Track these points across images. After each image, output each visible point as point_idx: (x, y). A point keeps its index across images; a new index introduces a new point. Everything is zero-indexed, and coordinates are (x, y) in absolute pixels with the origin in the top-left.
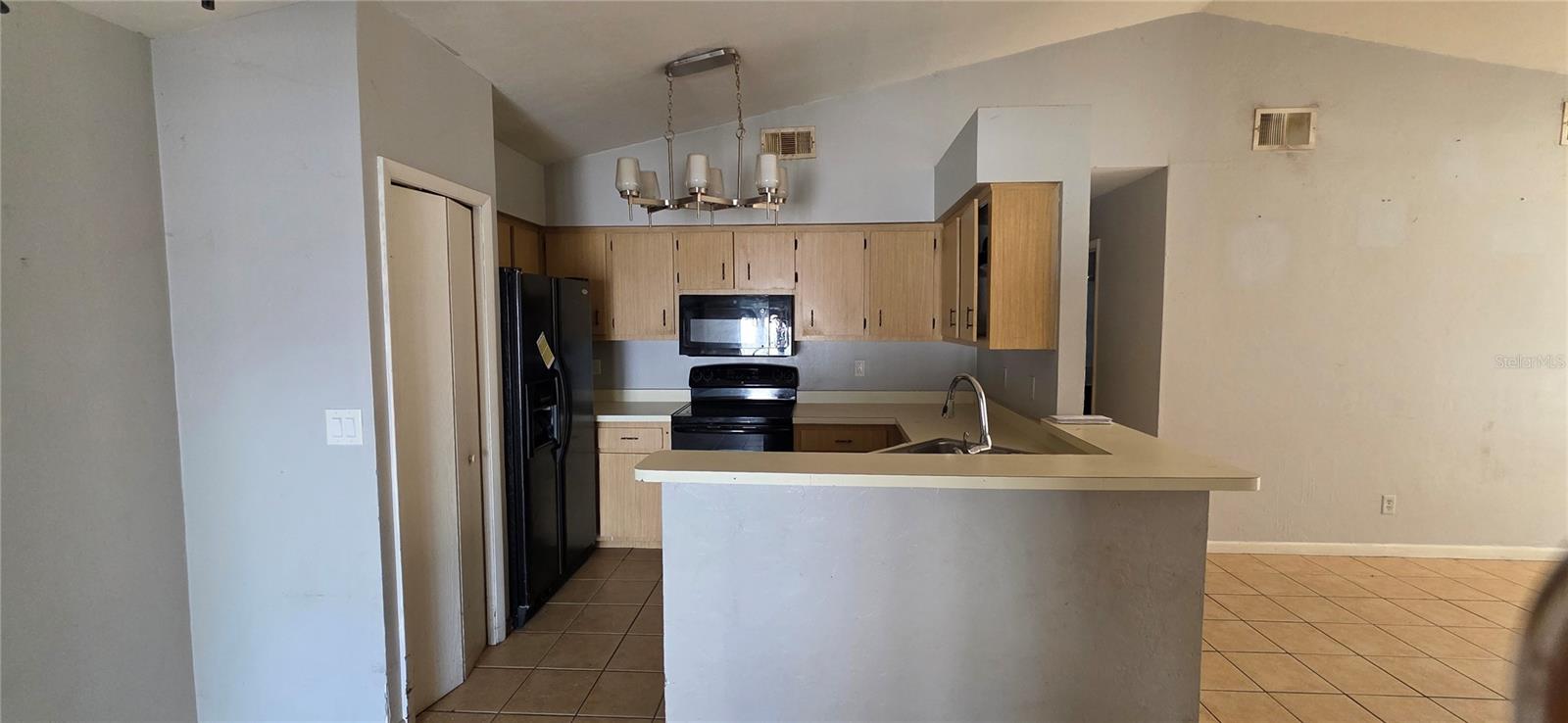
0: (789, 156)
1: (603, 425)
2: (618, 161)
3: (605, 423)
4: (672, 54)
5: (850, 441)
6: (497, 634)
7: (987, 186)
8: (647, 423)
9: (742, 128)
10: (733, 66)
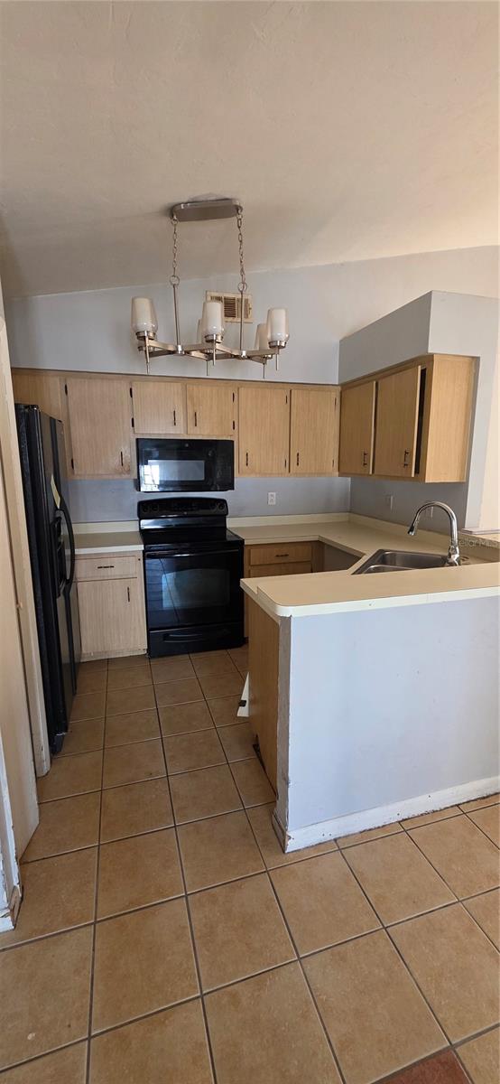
0: (230, 319)
1: (79, 558)
2: (133, 300)
3: (80, 555)
4: (182, 195)
5: (286, 555)
6: (46, 766)
7: (432, 356)
8: (126, 552)
9: (243, 283)
10: (234, 219)
